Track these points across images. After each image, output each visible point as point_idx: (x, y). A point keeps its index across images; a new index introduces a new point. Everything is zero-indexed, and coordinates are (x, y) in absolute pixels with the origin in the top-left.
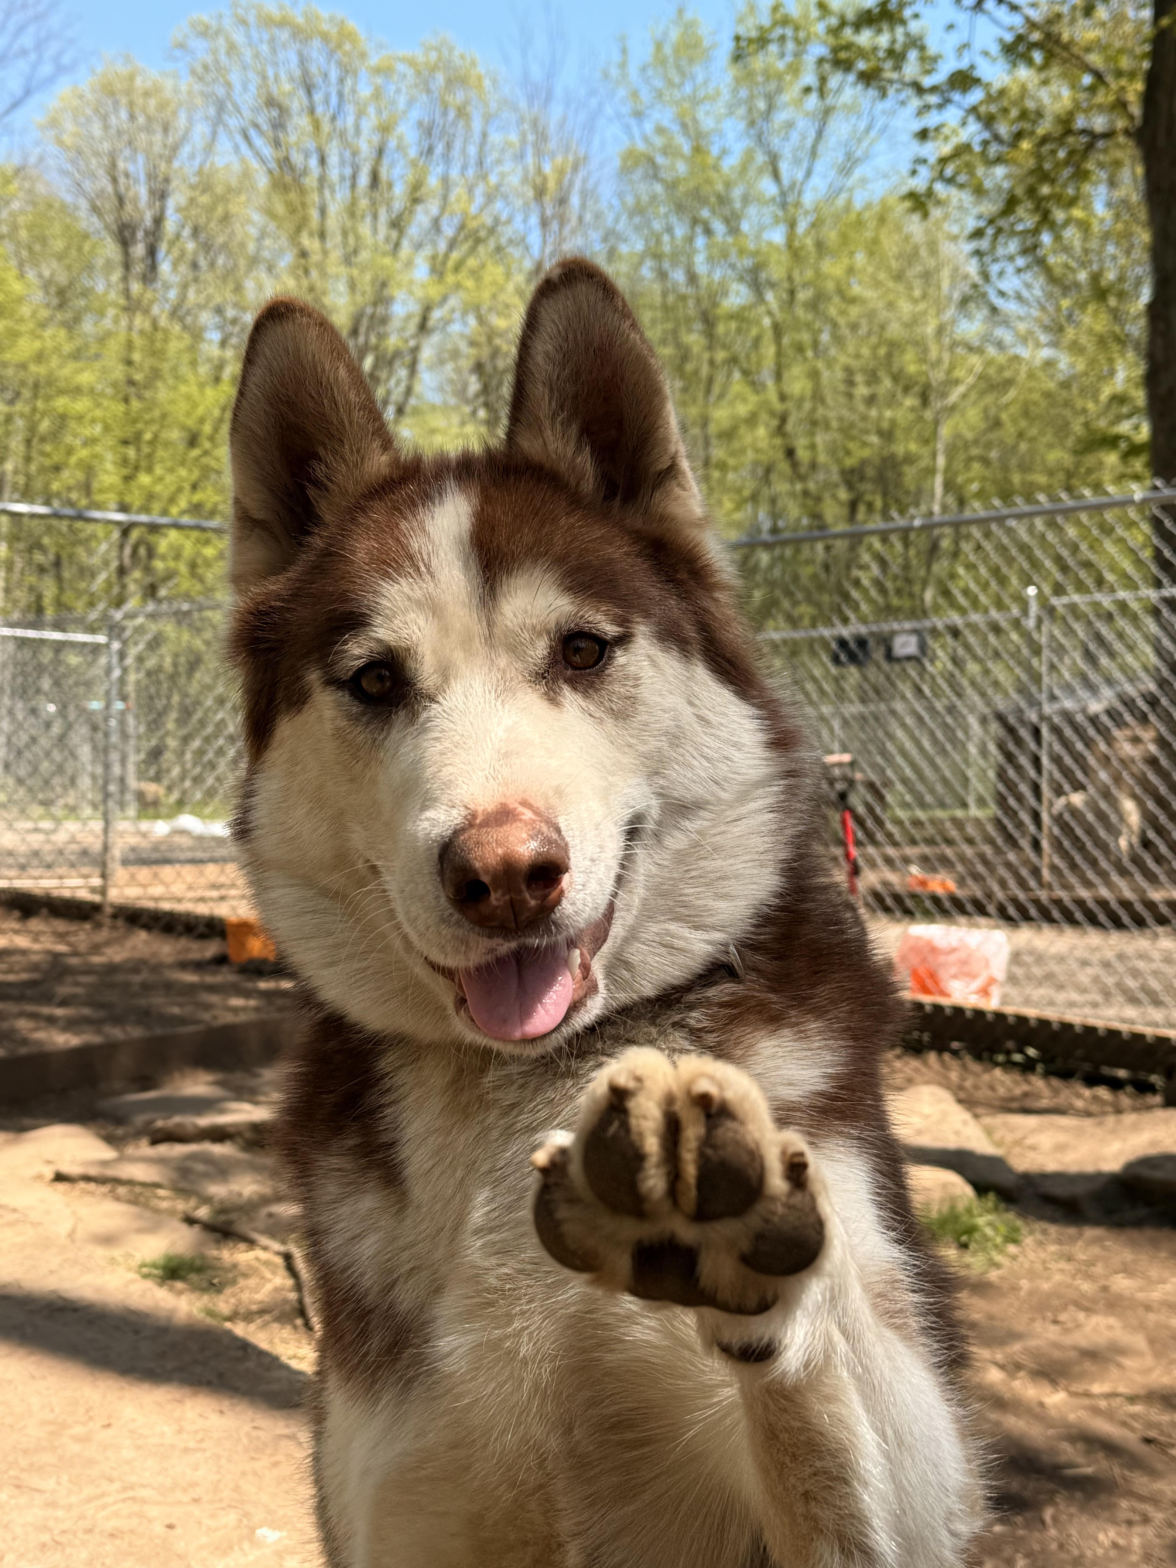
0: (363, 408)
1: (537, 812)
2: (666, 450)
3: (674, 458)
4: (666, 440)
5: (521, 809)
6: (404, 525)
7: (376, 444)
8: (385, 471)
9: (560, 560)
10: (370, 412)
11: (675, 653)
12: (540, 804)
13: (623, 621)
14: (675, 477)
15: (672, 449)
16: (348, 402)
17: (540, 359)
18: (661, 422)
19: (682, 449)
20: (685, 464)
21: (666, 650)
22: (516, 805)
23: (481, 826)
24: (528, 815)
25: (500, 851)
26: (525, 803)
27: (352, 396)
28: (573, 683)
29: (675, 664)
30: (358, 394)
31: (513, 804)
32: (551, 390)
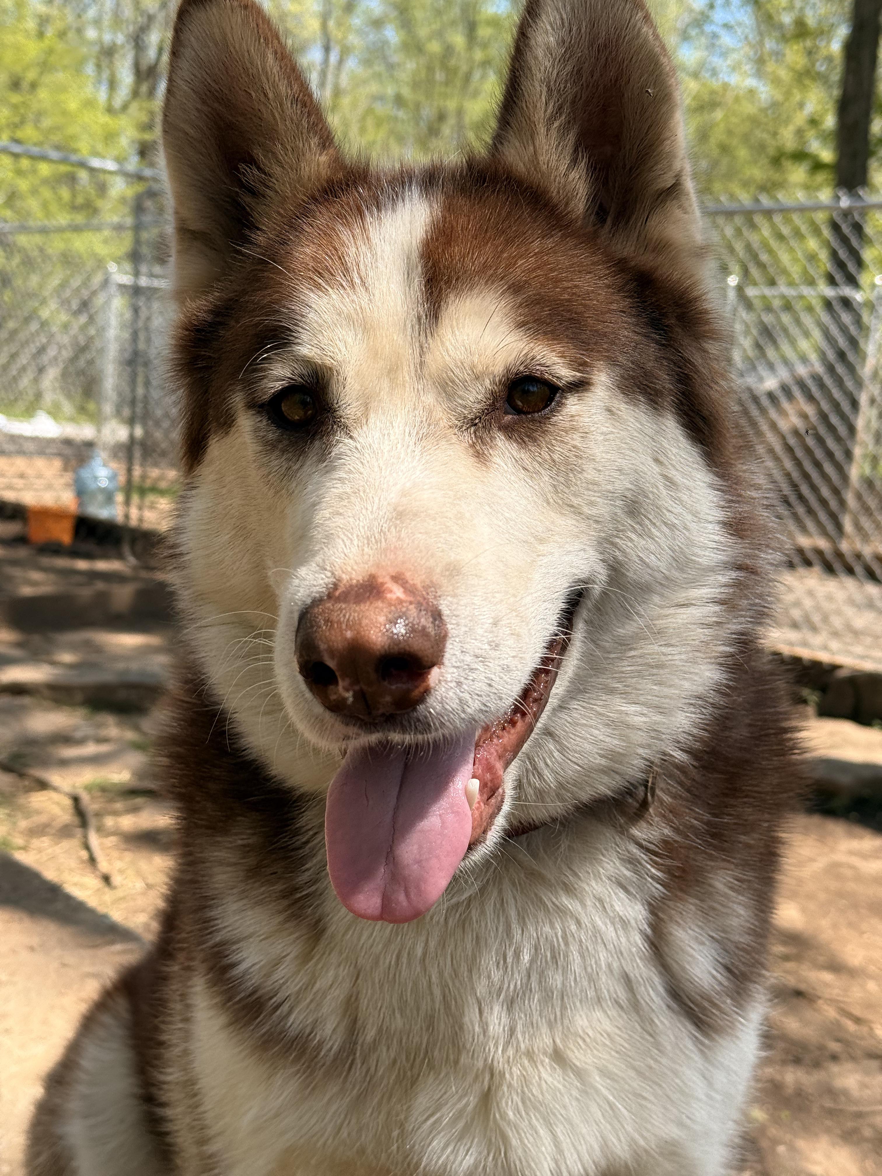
0: (295, 100)
1: (410, 590)
2: (670, 166)
3: (678, 177)
4: (671, 156)
5: (390, 585)
6: (345, 235)
7: (314, 141)
8: (325, 172)
9: (515, 289)
10: (304, 105)
11: (643, 407)
12: (417, 580)
13: (581, 365)
14: (676, 198)
15: (677, 165)
16: (277, 95)
17: (540, 53)
18: (668, 134)
19: (688, 168)
20: (689, 185)
21: (633, 402)
22: (387, 579)
23: (338, 600)
24: (397, 592)
25: (349, 634)
26: (397, 578)
27: (283, 88)
28: (508, 430)
29: (643, 418)
30: (290, 84)
31: (384, 578)
32: (550, 90)
